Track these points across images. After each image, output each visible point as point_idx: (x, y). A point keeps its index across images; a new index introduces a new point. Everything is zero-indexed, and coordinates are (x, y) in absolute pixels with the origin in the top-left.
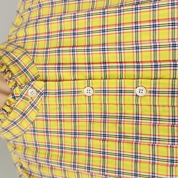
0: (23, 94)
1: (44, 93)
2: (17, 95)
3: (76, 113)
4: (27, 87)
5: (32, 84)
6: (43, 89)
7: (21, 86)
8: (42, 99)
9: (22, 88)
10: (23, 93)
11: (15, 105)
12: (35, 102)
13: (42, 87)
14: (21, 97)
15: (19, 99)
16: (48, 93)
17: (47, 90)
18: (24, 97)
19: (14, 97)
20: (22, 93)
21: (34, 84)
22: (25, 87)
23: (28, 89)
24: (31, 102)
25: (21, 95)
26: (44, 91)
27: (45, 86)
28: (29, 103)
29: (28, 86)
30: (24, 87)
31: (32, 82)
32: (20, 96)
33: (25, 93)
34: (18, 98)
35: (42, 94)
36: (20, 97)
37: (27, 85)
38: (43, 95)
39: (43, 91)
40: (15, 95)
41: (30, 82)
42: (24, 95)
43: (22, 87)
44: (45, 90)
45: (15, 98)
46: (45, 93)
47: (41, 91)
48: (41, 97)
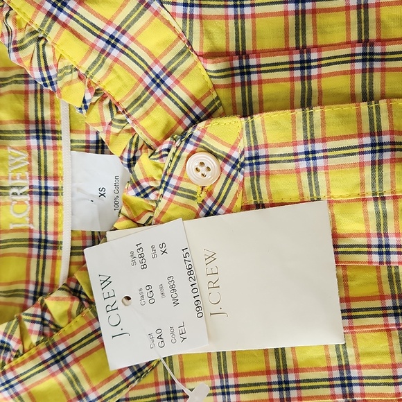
0: (171, 176)
1: (247, 162)
2: (152, 184)
3: (386, 235)
4: (177, 148)
5: (197, 133)
6: (243, 144)
7: (158, 151)
8: (242, 184)
9: (161, 157)
10: (169, 172)
11: (151, 217)
12: (219, 201)
13: (238, 141)
14: (165, 189)
15: (162, 195)
16: (264, 160)
17: (257, 148)
18: (177, 188)
19: (143, 191)
20: (166, 174)
21: (204, 131)
22: (173, 150)
23: (185, 154)
24: (203, 201)
25: (162, 181)
26: (247, 155)
27: (248, 133)
28: (197, 207)
29: (182, 146)
30: (168, 150)
31: (195, 128)
32: (161, 187)
33: (177, 173)
34: (157, 192)
35: (243, 165)
36: (161, 191)
37: (178, 143)
38: (247, 170)
39: (243, 153)
40: (145, 185)
41: (187, 129)
42: (173, 182)
43: (160, 152)
44: (250, 149)
45: (146, 196)
46: (250, 158)
47: (236, 155)
48: (240, 177)
